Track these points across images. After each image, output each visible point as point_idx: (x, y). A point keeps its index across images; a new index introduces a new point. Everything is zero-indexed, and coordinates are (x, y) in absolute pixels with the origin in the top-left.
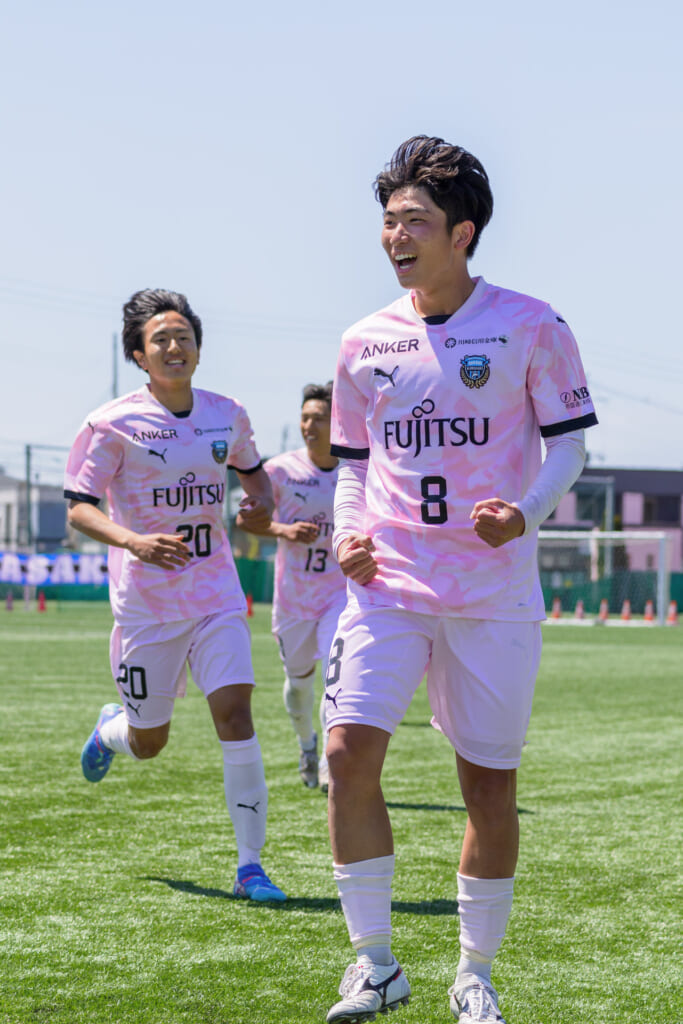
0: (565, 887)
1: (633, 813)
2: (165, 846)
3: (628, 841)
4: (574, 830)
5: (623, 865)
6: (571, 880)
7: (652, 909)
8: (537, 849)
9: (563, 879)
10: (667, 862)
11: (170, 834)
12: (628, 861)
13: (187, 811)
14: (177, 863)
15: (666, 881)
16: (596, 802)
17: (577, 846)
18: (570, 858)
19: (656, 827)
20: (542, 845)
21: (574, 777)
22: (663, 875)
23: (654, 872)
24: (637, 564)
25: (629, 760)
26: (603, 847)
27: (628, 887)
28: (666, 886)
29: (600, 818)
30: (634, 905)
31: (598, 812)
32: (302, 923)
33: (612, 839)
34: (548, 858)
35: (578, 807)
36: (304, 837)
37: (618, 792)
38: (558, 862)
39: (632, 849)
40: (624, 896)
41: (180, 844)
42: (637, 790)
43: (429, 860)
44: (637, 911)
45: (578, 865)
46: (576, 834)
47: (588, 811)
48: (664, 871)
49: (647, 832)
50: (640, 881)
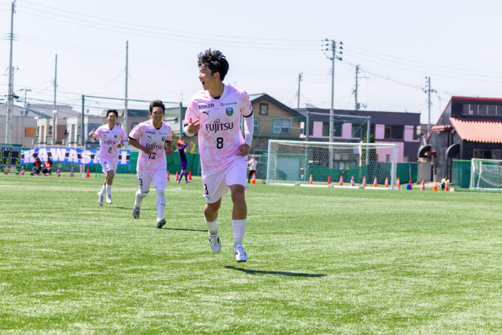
0: (333, 313)
1: (370, 278)
2: (136, 290)
3: (367, 292)
4: (340, 286)
5: (363, 303)
6: (336, 310)
7: (376, 325)
8: (321, 295)
9: (332, 309)
10: (385, 302)
11: (139, 285)
12: (365, 302)
13: (149, 273)
14: (142, 299)
15: (384, 311)
16: (352, 273)
17: (341, 294)
18: (337, 300)
19: (381, 285)
20: (324, 293)
21: (342, 261)
22: (383, 308)
23: (378, 307)
24: (382, 159)
25: (370, 253)
26: (353, 294)
27: (364, 314)
28: (384, 314)
29: (353, 280)
30: (367, 322)
31: (353, 277)
32: (201, 329)
33: (359, 291)
34: (326, 299)
35: (343, 275)
36: (206, 287)
37: (363, 268)
38: (331, 301)
39: (368, 296)
40: (362, 318)
41: (144, 290)
42: (373, 267)
43: (266, 299)
44: (368, 325)
45: (340, 303)
46: (341, 288)
47: (348, 277)
48: (383, 306)
49: (376, 288)
50: (371, 311)
